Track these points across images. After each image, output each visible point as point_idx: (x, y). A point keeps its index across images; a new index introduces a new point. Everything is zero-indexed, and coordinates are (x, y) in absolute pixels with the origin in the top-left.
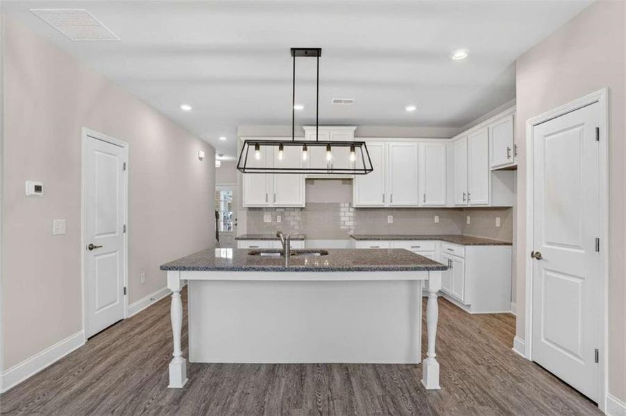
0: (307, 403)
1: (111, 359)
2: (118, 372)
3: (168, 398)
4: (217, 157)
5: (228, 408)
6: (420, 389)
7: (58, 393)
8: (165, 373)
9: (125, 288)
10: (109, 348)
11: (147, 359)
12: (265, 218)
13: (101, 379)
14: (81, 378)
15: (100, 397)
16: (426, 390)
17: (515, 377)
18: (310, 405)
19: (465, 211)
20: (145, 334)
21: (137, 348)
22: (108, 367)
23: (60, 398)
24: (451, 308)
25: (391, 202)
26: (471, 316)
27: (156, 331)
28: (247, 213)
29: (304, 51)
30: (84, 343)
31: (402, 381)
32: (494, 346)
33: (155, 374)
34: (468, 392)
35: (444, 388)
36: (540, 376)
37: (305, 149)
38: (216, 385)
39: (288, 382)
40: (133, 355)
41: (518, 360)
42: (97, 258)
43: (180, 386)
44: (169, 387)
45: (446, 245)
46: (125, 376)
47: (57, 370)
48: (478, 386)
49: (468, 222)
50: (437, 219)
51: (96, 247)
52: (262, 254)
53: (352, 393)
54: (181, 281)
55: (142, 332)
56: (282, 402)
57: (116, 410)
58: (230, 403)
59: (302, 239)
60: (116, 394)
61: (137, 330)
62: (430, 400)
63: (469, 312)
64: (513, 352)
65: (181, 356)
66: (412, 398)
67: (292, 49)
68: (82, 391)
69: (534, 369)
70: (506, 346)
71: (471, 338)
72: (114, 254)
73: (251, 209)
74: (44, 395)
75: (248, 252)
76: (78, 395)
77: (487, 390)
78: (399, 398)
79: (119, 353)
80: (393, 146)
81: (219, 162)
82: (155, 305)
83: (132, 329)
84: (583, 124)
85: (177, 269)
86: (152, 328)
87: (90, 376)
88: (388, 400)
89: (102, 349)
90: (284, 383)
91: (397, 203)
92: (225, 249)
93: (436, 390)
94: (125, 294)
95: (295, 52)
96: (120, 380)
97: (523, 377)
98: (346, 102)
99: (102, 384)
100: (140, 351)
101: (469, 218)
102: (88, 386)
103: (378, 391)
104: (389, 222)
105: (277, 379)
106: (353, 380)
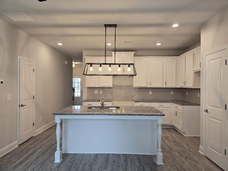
0: (109, 168)
1: (30, 152)
2: (34, 157)
3: (55, 166)
4: (73, 63)
5: (78, 169)
6: (155, 165)
7: (11, 164)
8: (53, 157)
9: (34, 123)
10: (28, 148)
11: (45, 152)
12: (95, 92)
13: (27, 159)
14: (19, 159)
15: (28, 166)
16: (157, 165)
17: (196, 162)
18: (110, 168)
19: (184, 89)
20: (43, 143)
21: (40, 148)
22: (29, 155)
23: (13, 166)
24: (177, 134)
25: (150, 85)
26: (185, 137)
27: (48, 141)
28: (87, 89)
29: (110, 26)
30: (17, 146)
31: (148, 161)
32: (191, 150)
33: (49, 157)
34: (174, 166)
35: (165, 165)
36: (207, 162)
37: (110, 66)
38: (73, 161)
39: (102, 161)
40: (39, 151)
41: (200, 155)
42: (24, 110)
43: (59, 161)
44: (54, 162)
45: (175, 105)
46: (37, 158)
47: (9, 156)
48: (179, 164)
49: (187, 94)
50: (172, 93)
51: (24, 106)
52: (93, 108)
53: (127, 165)
54: (61, 119)
55: (41, 142)
56: (99, 168)
57: (35, 170)
58: (79, 167)
59: (111, 101)
60: (34, 165)
61: (39, 141)
62: (158, 168)
63: (185, 135)
64: (199, 152)
65: (60, 149)
66: (151, 167)
67: (105, 25)
68: (20, 163)
69: (205, 159)
70: (196, 150)
71: (182, 146)
72: (30, 108)
73: (88, 88)
74: (6, 165)
75: (87, 107)
76: (19, 165)
77: (183, 166)
78: (145, 167)
79: (33, 150)
80: (151, 60)
81: (74, 65)
82: (46, 130)
83: (37, 141)
84: (222, 57)
85: (59, 115)
86: (46, 140)
87: (22, 158)
88: (141, 167)
89: (25, 149)
90: (100, 160)
91: (153, 86)
92: (77, 106)
93: (161, 165)
94: (33, 125)
95: (106, 26)
96: (35, 160)
97: (199, 162)
98: (129, 42)
99: (28, 161)
100: (41, 149)
101: (187, 92)
102: (22, 162)
103: (138, 164)
104: (150, 94)
105: (98, 160)
106: (128, 160)
